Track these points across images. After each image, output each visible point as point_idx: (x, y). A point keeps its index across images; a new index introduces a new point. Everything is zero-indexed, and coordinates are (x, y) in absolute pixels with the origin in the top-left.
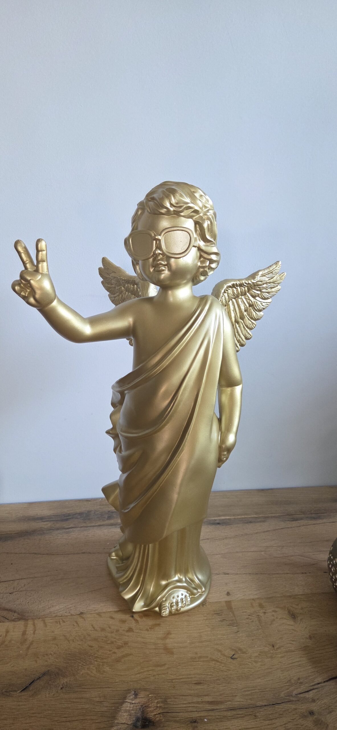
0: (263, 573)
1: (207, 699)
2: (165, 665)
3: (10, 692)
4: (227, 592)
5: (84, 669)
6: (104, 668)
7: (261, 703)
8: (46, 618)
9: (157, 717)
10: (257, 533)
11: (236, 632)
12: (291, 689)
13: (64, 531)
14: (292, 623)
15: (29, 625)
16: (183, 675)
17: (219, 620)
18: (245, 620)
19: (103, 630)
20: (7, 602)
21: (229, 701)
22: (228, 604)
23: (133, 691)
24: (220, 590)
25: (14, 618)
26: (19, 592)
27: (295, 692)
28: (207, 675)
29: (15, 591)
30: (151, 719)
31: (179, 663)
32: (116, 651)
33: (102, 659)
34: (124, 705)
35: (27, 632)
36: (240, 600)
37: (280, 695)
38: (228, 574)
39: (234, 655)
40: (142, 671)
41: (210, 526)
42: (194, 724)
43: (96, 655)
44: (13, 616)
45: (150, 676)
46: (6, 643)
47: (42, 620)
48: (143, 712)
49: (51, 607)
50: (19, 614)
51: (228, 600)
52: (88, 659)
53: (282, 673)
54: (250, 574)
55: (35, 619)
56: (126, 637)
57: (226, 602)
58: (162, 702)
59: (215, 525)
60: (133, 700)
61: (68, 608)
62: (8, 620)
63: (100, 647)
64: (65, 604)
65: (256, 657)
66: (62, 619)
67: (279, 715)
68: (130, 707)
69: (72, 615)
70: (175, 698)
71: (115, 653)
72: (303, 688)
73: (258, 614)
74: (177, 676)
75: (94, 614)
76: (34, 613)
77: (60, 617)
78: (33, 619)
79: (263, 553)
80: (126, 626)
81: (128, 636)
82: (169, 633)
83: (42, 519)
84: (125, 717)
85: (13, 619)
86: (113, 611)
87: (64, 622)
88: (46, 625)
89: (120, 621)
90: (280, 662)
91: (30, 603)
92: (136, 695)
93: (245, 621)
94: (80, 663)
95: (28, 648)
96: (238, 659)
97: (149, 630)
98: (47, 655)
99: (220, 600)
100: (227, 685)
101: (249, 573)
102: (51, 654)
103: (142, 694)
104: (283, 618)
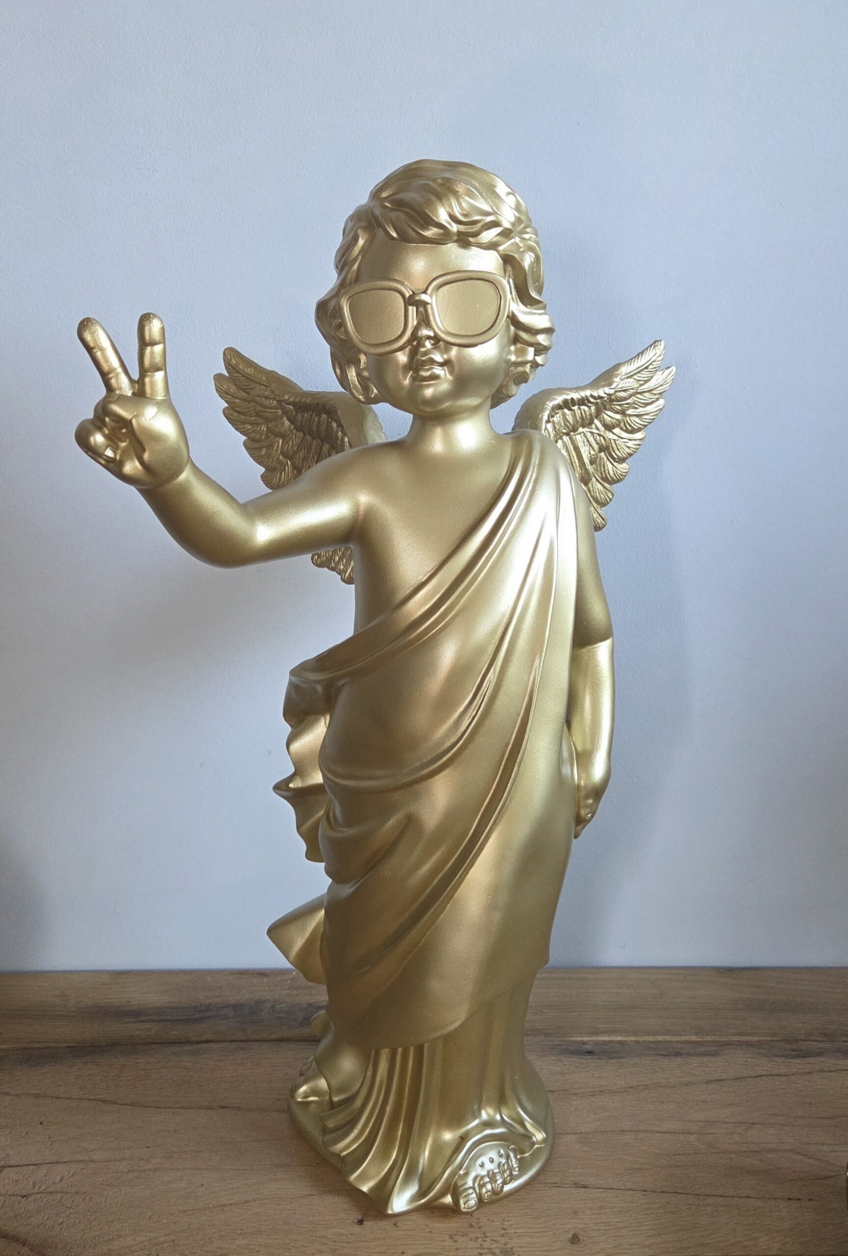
0: (682, 1191)
4: (574, 1232)
24: (556, 1227)
38: (587, 1187)
54: (645, 1191)
59: (580, 1056)
101: (643, 1189)
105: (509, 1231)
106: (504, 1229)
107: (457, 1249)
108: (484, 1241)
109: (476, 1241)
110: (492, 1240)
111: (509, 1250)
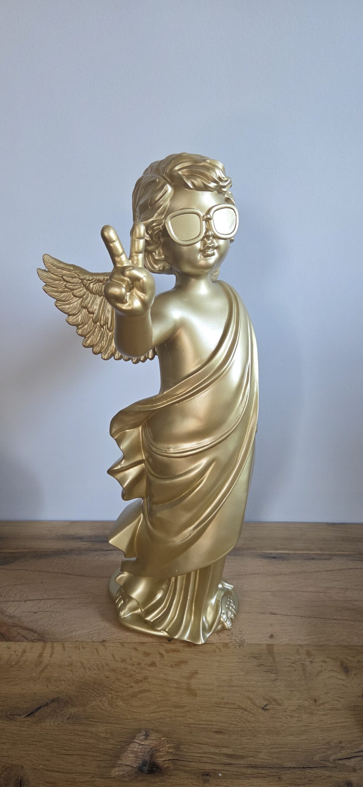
0: (318, 617)
1: (225, 751)
2: (185, 706)
3: (14, 716)
4: (271, 634)
5: (96, 701)
6: (117, 702)
7: (289, 765)
8: (66, 642)
9: (166, 764)
10: (317, 572)
11: (273, 680)
12: (329, 752)
13: (103, 552)
14: (344, 677)
15: (47, 648)
16: (203, 721)
17: (256, 664)
18: (286, 667)
19: (123, 661)
20: (30, 621)
21: (252, 757)
22: (270, 647)
23: (145, 731)
24: (264, 631)
25: (34, 638)
26: (43, 612)
27: (333, 757)
28: (232, 724)
29: (40, 611)
30: (159, 764)
31: (201, 707)
32: (134, 685)
33: (118, 692)
34: (131, 746)
35: (44, 655)
36: (284, 644)
37: (314, 759)
38: (276, 614)
39: (266, 705)
40: (158, 710)
41: (263, 560)
42: (206, 777)
43: (111, 687)
44: (33, 636)
45: (166, 716)
46: (20, 664)
47: (61, 644)
48: (152, 756)
49: (73, 631)
50: (39, 635)
51: (271, 643)
52: (102, 690)
53: (321, 733)
54: (302, 616)
55: (55, 642)
56: (147, 672)
57: (269, 645)
58: (174, 748)
59: (270, 559)
60: (142, 741)
61: (91, 634)
62: (27, 639)
63: (118, 679)
64: (88, 629)
65: (293, 711)
66: (82, 645)
67: (309, 781)
68: (138, 748)
69: (93, 642)
70: (190, 745)
71: (132, 687)
72: (344, 754)
73: (304, 662)
74: (196, 721)
75: (117, 643)
76: (54, 636)
77: (81, 642)
78: (53, 642)
79: (321, 594)
80: (149, 660)
81: (150, 671)
82: (196, 673)
83: (81, 538)
84: (130, 758)
85: (32, 639)
86: (138, 642)
87: (84, 648)
88: (64, 649)
89: (144, 653)
90: (321, 721)
91: (52, 625)
92: (147, 736)
93: (286, 669)
94: (92, 693)
95: (42, 671)
96: (271, 711)
97: (174, 666)
98: (59, 680)
99: (261, 642)
100: (252, 738)
101: (301, 616)
102: (64, 680)
103: (153, 736)
104: (332, 670)
105: (242, 632)
106: (241, 631)
107: (220, 639)
108: (232, 636)
109: (228, 636)
110: (236, 636)
111: (243, 640)
